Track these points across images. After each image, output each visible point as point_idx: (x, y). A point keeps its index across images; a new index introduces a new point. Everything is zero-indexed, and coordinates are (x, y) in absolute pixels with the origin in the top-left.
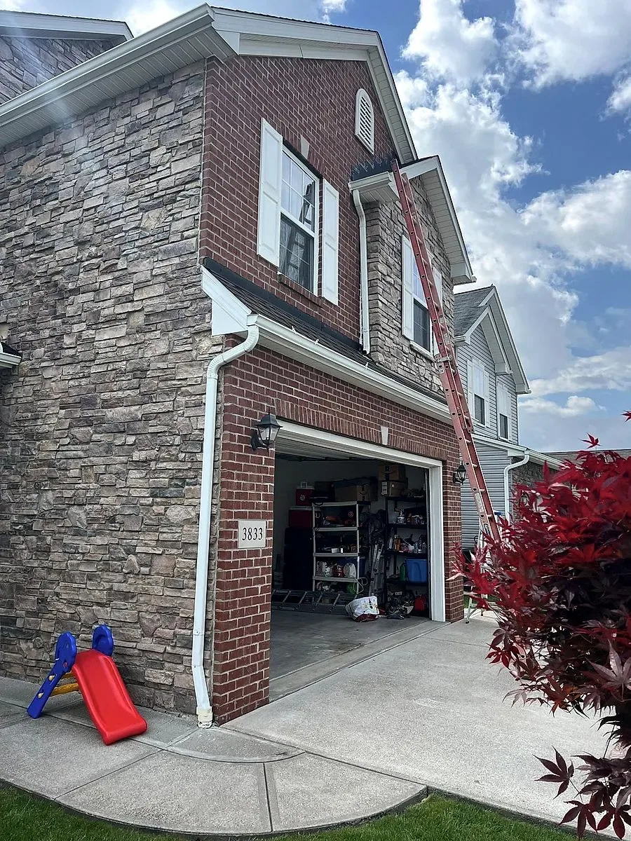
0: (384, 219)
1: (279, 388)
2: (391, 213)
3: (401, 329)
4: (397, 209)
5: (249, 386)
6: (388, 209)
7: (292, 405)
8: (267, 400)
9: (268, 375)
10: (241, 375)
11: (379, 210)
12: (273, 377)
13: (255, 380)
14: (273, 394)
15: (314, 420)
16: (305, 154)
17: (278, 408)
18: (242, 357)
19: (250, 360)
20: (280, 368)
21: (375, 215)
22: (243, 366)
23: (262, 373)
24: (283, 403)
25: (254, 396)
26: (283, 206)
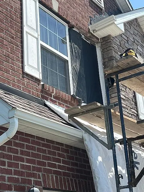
0: (115, 46)
1: (44, 164)
2: (120, 43)
3: (138, 115)
4: (124, 40)
5: (17, 165)
6: (117, 40)
7: (56, 177)
8: (34, 176)
9: (34, 155)
10: (9, 157)
11: (111, 41)
12: (38, 156)
13: (22, 160)
14: (39, 170)
15: (76, 187)
16: (56, 8)
17: (45, 181)
18: (9, 143)
19: (16, 145)
20: (44, 148)
21: (109, 43)
22: (10, 150)
23: (28, 154)
24: (48, 176)
25: (21, 174)
26: (42, 40)
